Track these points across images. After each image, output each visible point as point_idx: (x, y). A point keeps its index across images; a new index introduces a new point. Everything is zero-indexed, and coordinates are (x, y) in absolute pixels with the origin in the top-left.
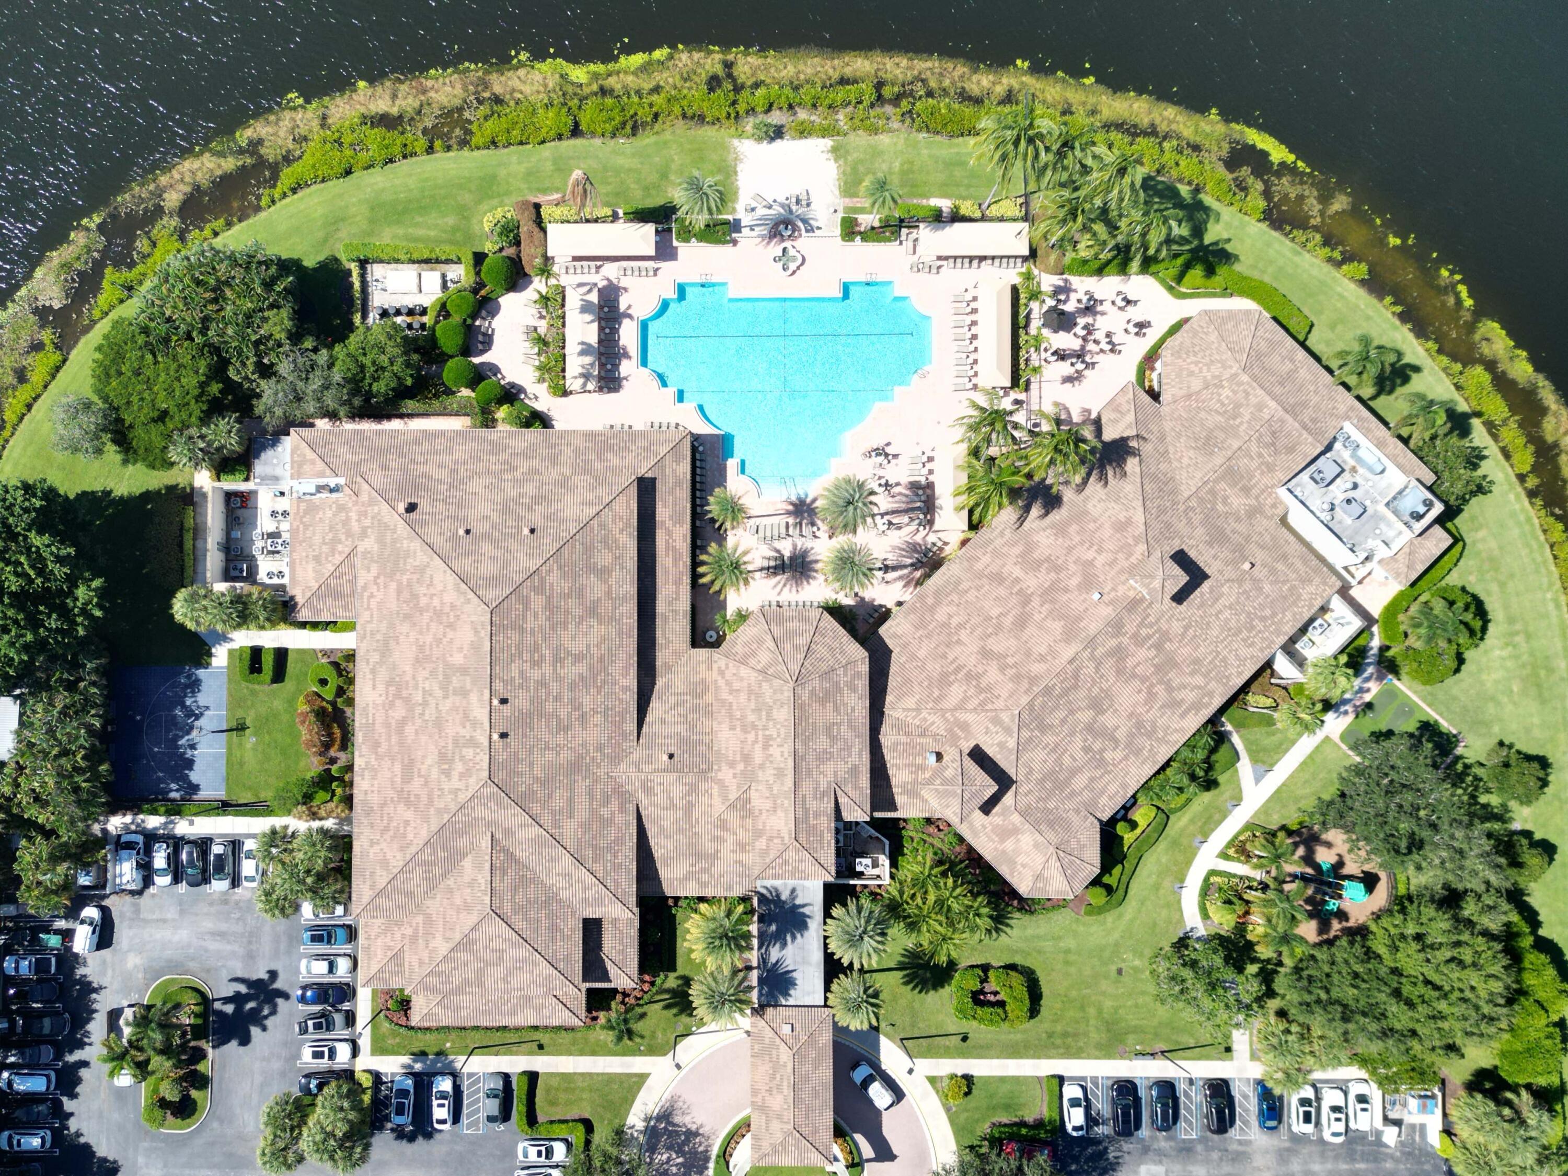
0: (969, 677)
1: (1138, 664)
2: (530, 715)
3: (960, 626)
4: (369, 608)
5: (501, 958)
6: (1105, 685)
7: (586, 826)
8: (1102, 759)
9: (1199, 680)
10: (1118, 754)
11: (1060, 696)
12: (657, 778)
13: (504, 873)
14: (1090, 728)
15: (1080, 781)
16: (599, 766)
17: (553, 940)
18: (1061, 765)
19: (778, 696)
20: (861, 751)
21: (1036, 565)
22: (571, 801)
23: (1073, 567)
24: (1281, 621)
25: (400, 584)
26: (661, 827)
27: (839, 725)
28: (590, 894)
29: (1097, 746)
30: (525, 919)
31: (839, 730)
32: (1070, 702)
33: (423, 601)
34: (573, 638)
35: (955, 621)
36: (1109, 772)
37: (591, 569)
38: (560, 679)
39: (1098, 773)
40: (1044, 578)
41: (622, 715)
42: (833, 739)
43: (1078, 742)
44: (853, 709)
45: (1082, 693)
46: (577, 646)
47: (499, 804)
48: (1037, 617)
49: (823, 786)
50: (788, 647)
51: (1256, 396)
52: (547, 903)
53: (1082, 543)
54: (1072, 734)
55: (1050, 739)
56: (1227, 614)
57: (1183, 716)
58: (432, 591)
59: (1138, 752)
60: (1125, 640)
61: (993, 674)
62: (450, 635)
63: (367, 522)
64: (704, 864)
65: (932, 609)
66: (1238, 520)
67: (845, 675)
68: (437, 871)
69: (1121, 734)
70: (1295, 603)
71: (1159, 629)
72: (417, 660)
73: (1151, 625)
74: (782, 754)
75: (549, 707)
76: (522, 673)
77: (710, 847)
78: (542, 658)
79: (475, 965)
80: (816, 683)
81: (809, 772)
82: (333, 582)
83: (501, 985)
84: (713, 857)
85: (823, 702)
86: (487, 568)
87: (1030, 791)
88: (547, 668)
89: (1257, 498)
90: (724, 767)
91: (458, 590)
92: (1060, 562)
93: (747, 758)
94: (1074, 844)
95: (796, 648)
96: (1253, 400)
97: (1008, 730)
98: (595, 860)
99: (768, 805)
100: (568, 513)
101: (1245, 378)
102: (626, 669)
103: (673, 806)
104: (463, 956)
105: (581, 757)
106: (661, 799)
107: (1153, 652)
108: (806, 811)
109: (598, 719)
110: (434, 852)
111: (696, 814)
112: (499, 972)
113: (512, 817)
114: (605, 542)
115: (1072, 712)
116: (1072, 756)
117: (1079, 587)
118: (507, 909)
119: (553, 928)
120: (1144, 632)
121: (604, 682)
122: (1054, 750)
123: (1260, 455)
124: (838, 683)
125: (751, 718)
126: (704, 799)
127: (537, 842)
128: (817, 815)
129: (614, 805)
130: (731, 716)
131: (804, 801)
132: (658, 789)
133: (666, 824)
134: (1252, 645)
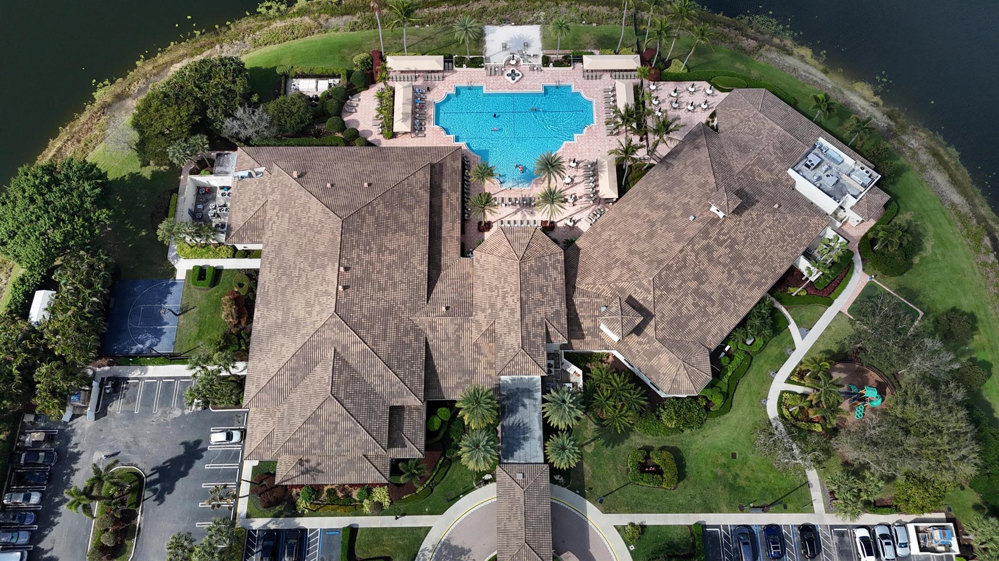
0: (623, 264)
1: (721, 256)
2: (362, 279)
3: (616, 240)
4: (271, 229)
5: (336, 428)
6: (702, 267)
7: (393, 347)
8: (706, 312)
9: (757, 268)
10: (715, 310)
11: (677, 271)
12: (439, 321)
13: (341, 373)
14: (696, 292)
15: (693, 325)
16: (403, 313)
17: (370, 417)
18: (681, 313)
19: (511, 269)
20: (561, 303)
21: (658, 207)
22: (385, 331)
23: (677, 206)
24: (800, 238)
25: (291, 214)
26: (441, 353)
27: (547, 287)
28: (395, 389)
29: (701, 303)
30: (352, 402)
31: (547, 289)
32: (683, 276)
33: (303, 221)
34: (391, 240)
35: (613, 238)
36: (711, 320)
37: (402, 205)
38: (381, 262)
39: (705, 320)
40: (663, 214)
41: (418, 286)
42: (544, 295)
43: (690, 301)
44: (555, 279)
45: (690, 271)
46: (392, 246)
47: (341, 329)
48: (660, 232)
49: (538, 320)
50: (517, 244)
51: (768, 124)
52: (367, 394)
53: (682, 195)
54: (686, 295)
55: (672, 296)
56: (769, 231)
57: (751, 289)
58: (309, 215)
59: (727, 309)
60: (711, 242)
61: (636, 261)
62: (318, 236)
63: (275, 185)
64: (468, 378)
65: (600, 234)
66: (768, 185)
67: (550, 260)
68: (299, 374)
69: (715, 297)
70: (807, 228)
71: (730, 237)
72: (297, 253)
73: (725, 234)
74: (513, 301)
75: (374, 276)
76: (358, 256)
77: (470, 366)
78: (371, 249)
79: (320, 434)
80: (533, 262)
81: (530, 311)
82: (252, 221)
83: (335, 448)
84: (474, 372)
85: (538, 273)
86: (342, 201)
87: (664, 328)
88: (374, 255)
89: (777, 175)
90: (479, 313)
91: (324, 213)
92: (670, 205)
93: (492, 306)
94: (693, 360)
95: (522, 245)
96: (768, 127)
97: (647, 291)
98: (399, 368)
99: (506, 330)
100: (390, 178)
101: (762, 115)
102: (422, 260)
103: (448, 338)
104: (311, 427)
105: (392, 307)
106: (441, 334)
107: (728, 250)
108: (528, 333)
109: (404, 286)
110: (298, 361)
111: (463, 343)
112: (333, 438)
113: (349, 337)
114: (411, 193)
115: (684, 281)
116: (687, 308)
117: (682, 215)
118: (341, 395)
119: (370, 410)
120: (721, 238)
121: (408, 266)
122: (676, 304)
123: (775, 153)
124: (546, 264)
125: (495, 283)
126: (467, 334)
127: (363, 353)
128: (535, 336)
129: (412, 336)
130: (483, 284)
131: (527, 328)
132: (439, 328)
133: (444, 350)
134: (786, 250)
